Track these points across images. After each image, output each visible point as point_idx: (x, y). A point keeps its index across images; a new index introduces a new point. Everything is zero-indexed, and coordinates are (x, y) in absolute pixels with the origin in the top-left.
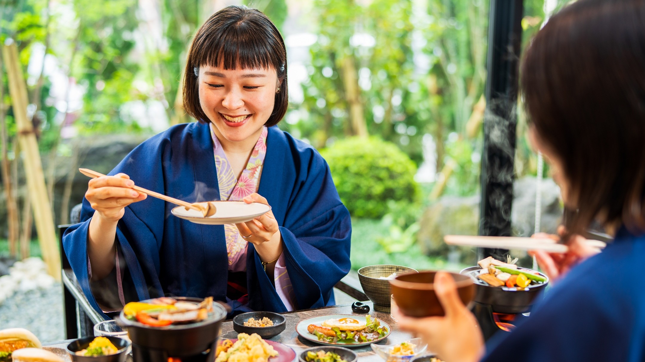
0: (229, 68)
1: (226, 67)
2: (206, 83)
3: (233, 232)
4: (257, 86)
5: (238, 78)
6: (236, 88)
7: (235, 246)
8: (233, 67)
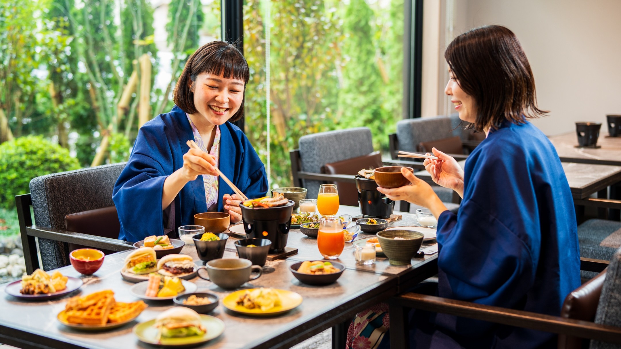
0: (226, 77)
1: (225, 77)
2: (206, 85)
3: (208, 188)
4: (238, 91)
5: (229, 84)
6: (226, 90)
7: (210, 196)
8: (228, 77)
